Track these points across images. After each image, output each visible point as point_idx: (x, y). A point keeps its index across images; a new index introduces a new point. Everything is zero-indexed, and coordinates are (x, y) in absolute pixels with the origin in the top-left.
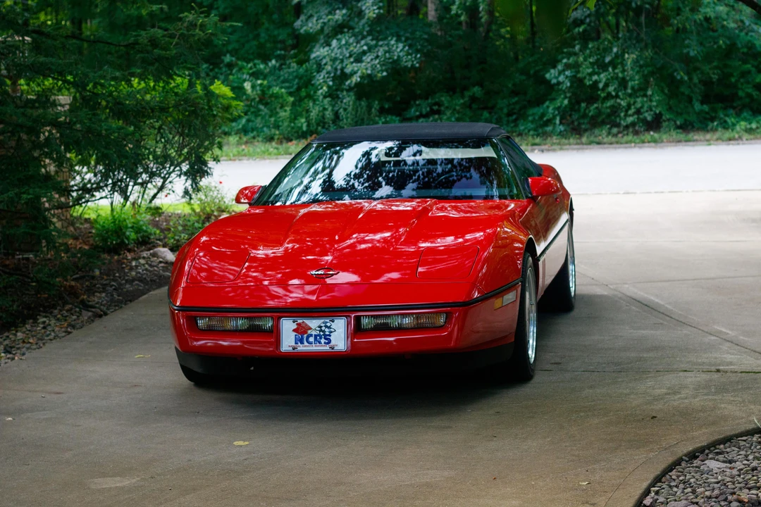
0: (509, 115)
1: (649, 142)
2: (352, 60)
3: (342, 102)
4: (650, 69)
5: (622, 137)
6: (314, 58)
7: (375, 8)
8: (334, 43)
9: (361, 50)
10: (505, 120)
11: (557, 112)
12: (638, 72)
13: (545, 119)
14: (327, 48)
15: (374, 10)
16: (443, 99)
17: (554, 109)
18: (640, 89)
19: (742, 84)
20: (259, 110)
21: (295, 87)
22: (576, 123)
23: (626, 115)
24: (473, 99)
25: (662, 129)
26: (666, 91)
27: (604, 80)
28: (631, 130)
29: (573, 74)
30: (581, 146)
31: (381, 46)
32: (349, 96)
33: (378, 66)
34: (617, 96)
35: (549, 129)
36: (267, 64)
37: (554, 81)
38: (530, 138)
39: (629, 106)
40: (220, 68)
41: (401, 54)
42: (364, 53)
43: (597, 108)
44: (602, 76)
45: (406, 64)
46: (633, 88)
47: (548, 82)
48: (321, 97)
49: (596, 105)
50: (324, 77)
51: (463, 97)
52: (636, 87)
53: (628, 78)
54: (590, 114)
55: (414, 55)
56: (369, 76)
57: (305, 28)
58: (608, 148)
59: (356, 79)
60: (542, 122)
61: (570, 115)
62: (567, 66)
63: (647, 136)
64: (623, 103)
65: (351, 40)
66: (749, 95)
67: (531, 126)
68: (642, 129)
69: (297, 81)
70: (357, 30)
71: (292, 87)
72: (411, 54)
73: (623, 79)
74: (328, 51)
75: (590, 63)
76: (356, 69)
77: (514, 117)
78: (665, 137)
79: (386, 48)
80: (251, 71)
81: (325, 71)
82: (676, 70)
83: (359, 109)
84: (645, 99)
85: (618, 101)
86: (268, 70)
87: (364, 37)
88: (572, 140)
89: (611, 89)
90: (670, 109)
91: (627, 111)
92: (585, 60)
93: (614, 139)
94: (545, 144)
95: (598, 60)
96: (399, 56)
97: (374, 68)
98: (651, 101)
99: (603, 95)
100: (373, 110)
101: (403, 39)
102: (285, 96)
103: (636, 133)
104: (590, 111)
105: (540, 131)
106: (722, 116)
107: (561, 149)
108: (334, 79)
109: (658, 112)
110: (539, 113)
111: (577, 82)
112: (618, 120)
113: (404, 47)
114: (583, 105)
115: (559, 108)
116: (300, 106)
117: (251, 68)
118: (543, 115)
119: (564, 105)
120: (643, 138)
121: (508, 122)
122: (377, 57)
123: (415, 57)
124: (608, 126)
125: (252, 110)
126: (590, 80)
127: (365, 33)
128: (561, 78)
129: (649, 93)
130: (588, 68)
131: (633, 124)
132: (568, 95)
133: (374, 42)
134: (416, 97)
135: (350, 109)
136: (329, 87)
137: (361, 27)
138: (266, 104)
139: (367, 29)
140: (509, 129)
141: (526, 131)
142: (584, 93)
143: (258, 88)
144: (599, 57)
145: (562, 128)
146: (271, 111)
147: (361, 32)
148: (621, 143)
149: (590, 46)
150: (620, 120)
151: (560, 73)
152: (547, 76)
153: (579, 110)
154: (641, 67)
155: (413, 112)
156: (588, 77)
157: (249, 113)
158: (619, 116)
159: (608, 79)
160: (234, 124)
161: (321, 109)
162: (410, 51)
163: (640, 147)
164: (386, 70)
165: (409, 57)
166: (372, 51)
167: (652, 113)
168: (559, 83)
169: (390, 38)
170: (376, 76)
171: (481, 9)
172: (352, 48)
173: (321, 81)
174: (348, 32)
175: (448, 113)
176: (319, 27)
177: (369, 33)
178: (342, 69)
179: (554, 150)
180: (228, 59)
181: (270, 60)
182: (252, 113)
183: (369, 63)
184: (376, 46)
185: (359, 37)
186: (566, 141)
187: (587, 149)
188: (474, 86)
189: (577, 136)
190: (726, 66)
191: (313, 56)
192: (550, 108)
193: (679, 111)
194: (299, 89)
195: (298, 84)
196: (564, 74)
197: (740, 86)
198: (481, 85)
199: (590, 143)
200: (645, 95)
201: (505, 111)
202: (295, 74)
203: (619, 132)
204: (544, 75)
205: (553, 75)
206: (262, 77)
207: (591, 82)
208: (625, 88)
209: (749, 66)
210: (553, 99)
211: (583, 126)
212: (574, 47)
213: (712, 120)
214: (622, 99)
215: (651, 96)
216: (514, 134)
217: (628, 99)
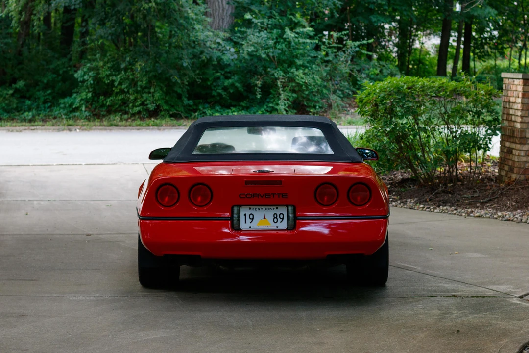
0: (45, 102)
1: (153, 126)
4: (153, 73)
5: (132, 122)
11: (83, 102)
12: (145, 76)
13: (74, 107)
17: (81, 100)
18: (146, 88)
19: (215, 86)
22: (97, 111)
23: (133, 106)
24: (17, 91)
25: (160, 117)
26: (164, 89)
27: (119, 80)
28: (138, 116)
29: (95, 74)
30: (104, 127)
34: (128, 92)
35: (77, 114)
37: (80, 79)
38: (64, 121)
39: (136, 99)
43: (112, 100)
44: (119, 76)
46: (141, 87)
47: (73, 80)
49: (111, 98)
51: (12, 89)
52: (143, 85)
53: (137, 80)
54: (107, 104)
58: (122, 129)
60: (71, 109)
61: (92, 105)
62: (90, 69)
63: (150, 122)
64: (132, 97)
66: (220, 95)
67: (63, 111)
68: (146, 116)
73: (133, 80)
75: (109, 67)
77: (49, 104)
78: (163, 122)
82: (172, 75)
84: (149, 95)
85: (128, 95)
89: (124, 86)
90: (166, 102)
91: (134, 103)
92: (104, 65)
93: (126, 123)
94: (77, 125)
95: (113, 65)
98: (153, 96)
99: (117, 91)
103: (142, 119)
104: (107, 102)
105: (71, 115)
106: (202, 109)
107: (90, 129)
109: (158, 104)
110: (69, 103)
111: (97, 80)
112: (127, 109)
114: (101, 97)
115: (84, 99)
118: (72, 104)
119: (88, 97)
120: (147, 122)
121: (45, 107)
124: (120, 113)
126: (108, 79)
128: (86, 77)
129: (152, 90)
130: (107, 70)
131: (139, 113)
132: (91, 90)
140: (46, 113)
141: (60, 115)
144: (115, 63)
145: (87, 114)
149: (108, 55)
150: (129, 109)
151: (85, 73)
152: (76, 75)
153: (98, 101)
154: (147, 72)
156: (106, 78)
158: (128, 106)
159: (121, 79)
163: (146, 129)
167: (155, 105)
168: (84, 81)
187: (107, 129)
189: (99, 120)
190: (204, 73)
192: (77, 99)
193: (173, 104)
196: (88, 75)
197: (213, 88)
199: (109, 125)
200: (149, 92)
201: (42, 99)
203: (129, 118)
204: (73, 75)
205: (79, 75)
207: (109, 81)
208: (136, 86)
209: (219, 74)
210: (79, 93)
211: (102, 113)
212: (95, 55)
213: (195, 111)
214: (131, 94)
215: (154, 92)
216: (51, 117)
217: (136, 94)
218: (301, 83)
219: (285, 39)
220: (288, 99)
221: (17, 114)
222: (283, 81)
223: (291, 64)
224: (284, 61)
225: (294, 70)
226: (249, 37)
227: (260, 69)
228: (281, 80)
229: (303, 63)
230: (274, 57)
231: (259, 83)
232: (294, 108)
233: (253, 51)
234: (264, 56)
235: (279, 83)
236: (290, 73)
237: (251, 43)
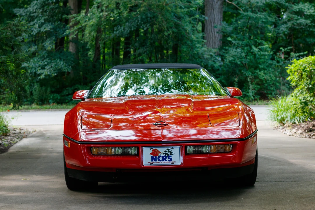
2: (40, 68)
3: (33, 87)
8: (32, 61)
9: (44, 64)
15: (50, 46)
31: (53, 62)
32: (37, 85)
33: (52, 71)
41: (62, 66)
42: (46, 65)
45: (65, 70)
55: (68, 67)
56: (49, 75)
59: (43, 76)
65: (39, 60)
70: (42, 55)
76: (42, 72)
79: (55, 63)
83: (41, 91)
87: (45, 59)
97: (50, 72)
100: (48, 91)
101: (63, 60)
108: (32, 77)
113: (63, 63)
122: (52, 67)
127: (46, 57)
134: (66, 87)
135: (37, 90)
137: (44, 54)
139: (47, 55)
155: (65, 92)
162: (66, 65)
164: (56, 73)
165: (66, 67)
166: (49, 64)
169: (57, 59)
170: (52, 75)
171: (101, 46)
172: (40, 63)
174: (38, 56)
177: (48, 57)
178: (35, 72)
183: (48, 70)
184: (51, 62)
185: (43, 58)
218: (262, 79)
219: (252, 53)
220: (254, 89)
222: (251, 78)
223: (256, 68)
224: (252, 67)
225: (258, 71)
226: (230, 52)
227: (237, 71)
228: (250, 77)
229: (264, 67)
230: (245, 64)
231: (236, 80)
232: (258, 95)
233: (232, 60)
234: (239, 63)
235: (249, 80)
236: (256, 74)
237: (231, 55)
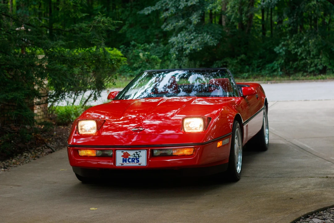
0: (258, 67)
1: (320, 79)
2: (187, 42)
3: (183, 62)
4: (321, 46)
5: (309, 77)
6: (170, 42)
7: (197, 19)
8: (179, 35)
9: (191, 38)
10: (256, 69)
11: (279, 66)
12: (315, 48)
13: (274, 69)
14: (176, 38)
15: (196, 20)
16: (228, 60)
17: (277, 64)
18: (316, 55)
20: (146, 66)
21: (162, 55)
22: (288, 71)
23: (310, 67)
24: (242, 60)
25: (327, 74)
26: (328, 56)
27: (300, 51)
28: (312, 73)
29: (286, 49)
30: (289, 81)
31: (200, 36)
32: (186, 59)
33: (198, 45)
34: (306, 59)
35: (275, 73)
36: (150, 45)
37: (278, 52)
38: (267, 78)
39: (312, 63)
40: (130, 47)
41: (209, 40)
42: (192, 40)
43: (297, 64)
44: (299, 49)
45: (211, 44)
46: (313, 55)
47: (275, 52)
48: (174, 60)
49: (296, 63)
50: (174, 51)
51: (237, 59)
52: (315, 54)
53: (311, 50)
54: (295, 66)
55: (214, 40)
56: (194, 50)
57: (166, 29)
58: (302, 82)
59: (188, 51)
60: (272, 71)
61: (285, 67)
62: (284, 45)
63: (320, 77)
64: (309, 62)
65: (187, 34)
67: (267, 72)
68: (318, 73)
69: (163, 53)
70: (189, 30)
71: (160, 55)
72: (213, 40)
73: (309, 51)
74: (176, 39)
75: (294, 44)
76: (188, 47)
77: (260, 68)
78: (328, 77)
79: (202, 38)
80: (142, 48)
81: (174, 48)
82: (332, 47)
83: (191, 65)
84: (319, 60)
85: (307, 61)
86: (150, 47)
87: (192, 33)
88: (285, 78)
89: (303, 55)
90: (330, 64)
91: (311, 65)
92: (292, 42)
93: (305, 78)
94: (273, 80)
96: (207, 41)
97: (196, 46)
98: (321, 60)
99: (300, 58)
100: (197, 65)
101: (210, 33)
102: (158, 59)
103: (315, 75)
104: (294, 65)
105: (271, 74)
107: (281, 82)
108: (179, 51)
109: (324, 65)
110: (271, 67)
111: (288, 52)
112: (307, 69)
113: (210, 37)
114: (291, 63)
115: (280, 64)
116: (164, 63)
117: (143, 47)
118: (273, 67)
119: (282, 63)
120: (317, 77)
122: (198, 41)
123: (215, 41)
124: (302, 72)
125: (143, 65)
126: (294, 51)
127: (193, 31)
128: (281, 51)
129: (320, 57)
130: (293, 46)
131: (313, 71)
132: (284, 58)
133: (197, 35)
134: (216, 60)
135: (186, 65)
136: (176, 55)
137: (191, 28)
138: (150, 63)
139: (194, 29)
140: (257, 73)
141: (265, 75)
142: (291, 57)
143: (146, 56)
144: (298, 41)
145: (281, 73)
146: (152, 66)
147: (190, 31)
148: (308, 80)
149: (294, 36)
150: (308, 69)
151: (280, 48)
152: (275, 50)
153: (289, 65)
154: (317, 45)
156: (293, 50)
157: (142, 67)
158: (307, 67)
159: (302, 51)
160: (135, 72)
161: (174, 65)
162: (213, 39)
163: (316, 81)
164: (202, 47)
165: (212, 41)
166: (196, 38)
167: (322, 66)
168: (280, 53)
169: (203, 33)
170: (197, 50)
171: (243, 19)
172: (187, 38)
173: (173, 52)
174: (185, 31)
175: (230, 66)
176: (172, 28)
177: (195, 31)
178: (182, 47)
179: (277, 83)
180: (133, 43)
181: (151, 43)
182: (144, 67)
183: (194, 44)
184: (197, 36)
185: (190, 32)
186: (283, 79)
187: (292, 82)
188: (242, 54)
189: (288, 77)
191: (169, 41)
192: (276, 64)
194: (164, 56)
195: (163, 54)
196: (282, 49)
198: (246, 54)
199: (294, 80)
200: (319, 58)
201: (256, 65)
202: (162, 49)
203: (307, 75)
204: (273, 49)
205: (277, 50)
206: (148, 51)
207: (294, 52)
208: (310, 55)
210: (278, 60)
211: (291, 72)
212: (286, 36)
214: (308, 60)
215: (321, 58)
216: (260, 76)
217: (311, 60)
221: (240, 74)
